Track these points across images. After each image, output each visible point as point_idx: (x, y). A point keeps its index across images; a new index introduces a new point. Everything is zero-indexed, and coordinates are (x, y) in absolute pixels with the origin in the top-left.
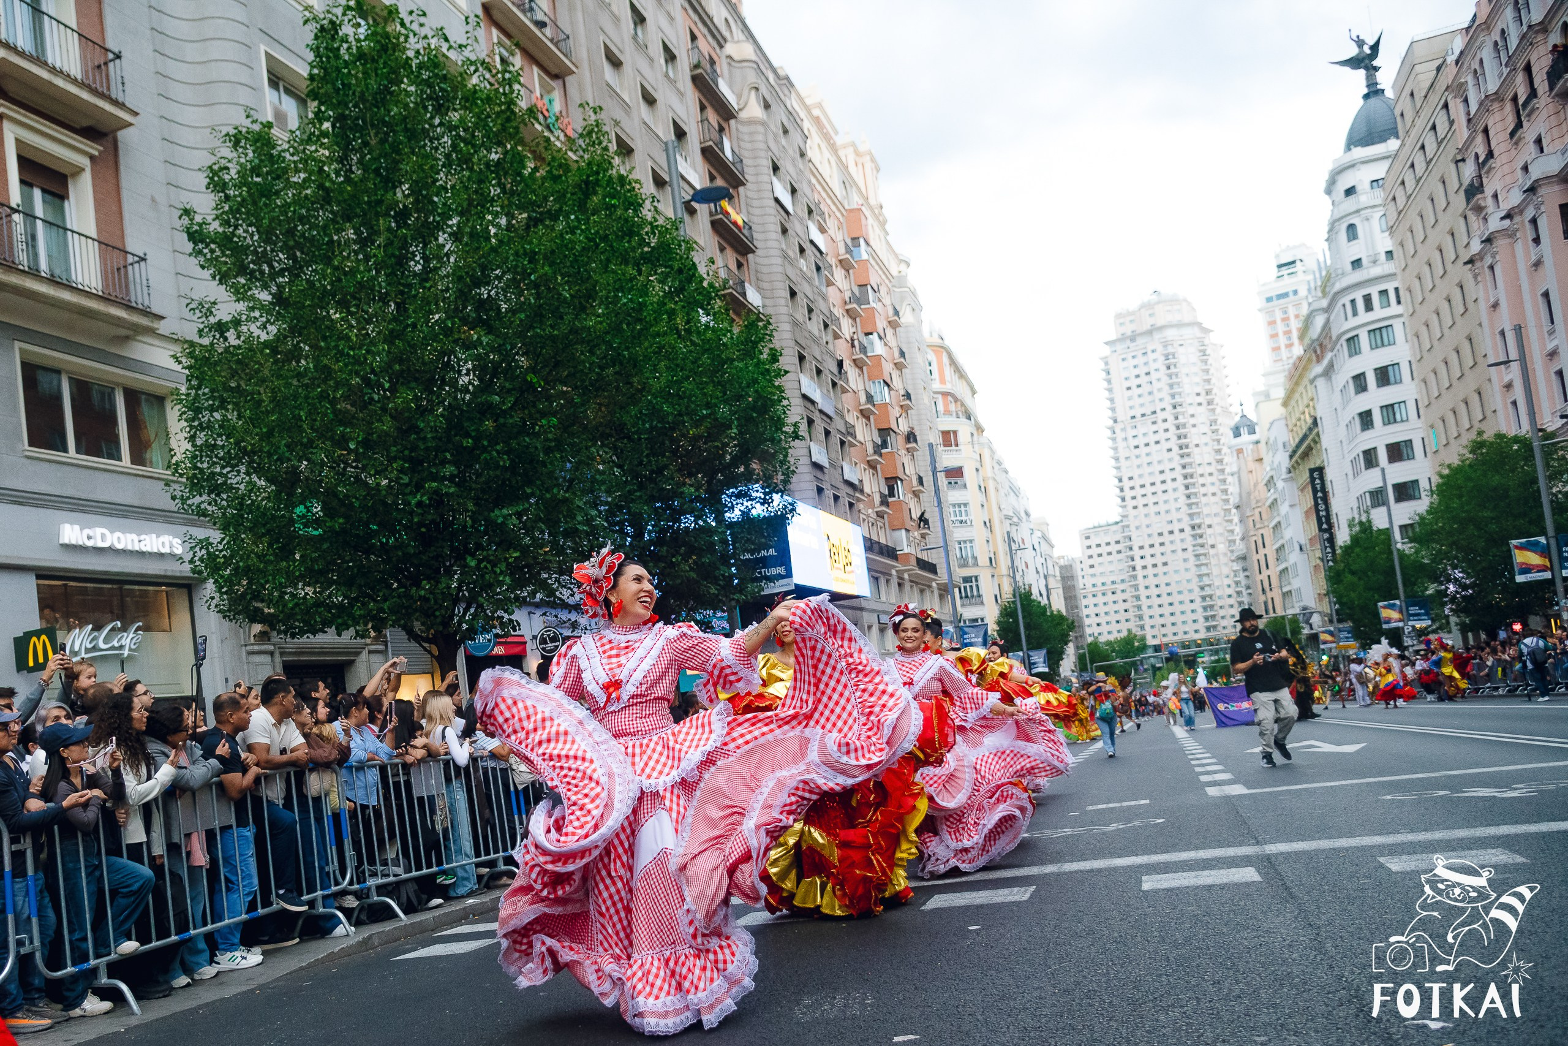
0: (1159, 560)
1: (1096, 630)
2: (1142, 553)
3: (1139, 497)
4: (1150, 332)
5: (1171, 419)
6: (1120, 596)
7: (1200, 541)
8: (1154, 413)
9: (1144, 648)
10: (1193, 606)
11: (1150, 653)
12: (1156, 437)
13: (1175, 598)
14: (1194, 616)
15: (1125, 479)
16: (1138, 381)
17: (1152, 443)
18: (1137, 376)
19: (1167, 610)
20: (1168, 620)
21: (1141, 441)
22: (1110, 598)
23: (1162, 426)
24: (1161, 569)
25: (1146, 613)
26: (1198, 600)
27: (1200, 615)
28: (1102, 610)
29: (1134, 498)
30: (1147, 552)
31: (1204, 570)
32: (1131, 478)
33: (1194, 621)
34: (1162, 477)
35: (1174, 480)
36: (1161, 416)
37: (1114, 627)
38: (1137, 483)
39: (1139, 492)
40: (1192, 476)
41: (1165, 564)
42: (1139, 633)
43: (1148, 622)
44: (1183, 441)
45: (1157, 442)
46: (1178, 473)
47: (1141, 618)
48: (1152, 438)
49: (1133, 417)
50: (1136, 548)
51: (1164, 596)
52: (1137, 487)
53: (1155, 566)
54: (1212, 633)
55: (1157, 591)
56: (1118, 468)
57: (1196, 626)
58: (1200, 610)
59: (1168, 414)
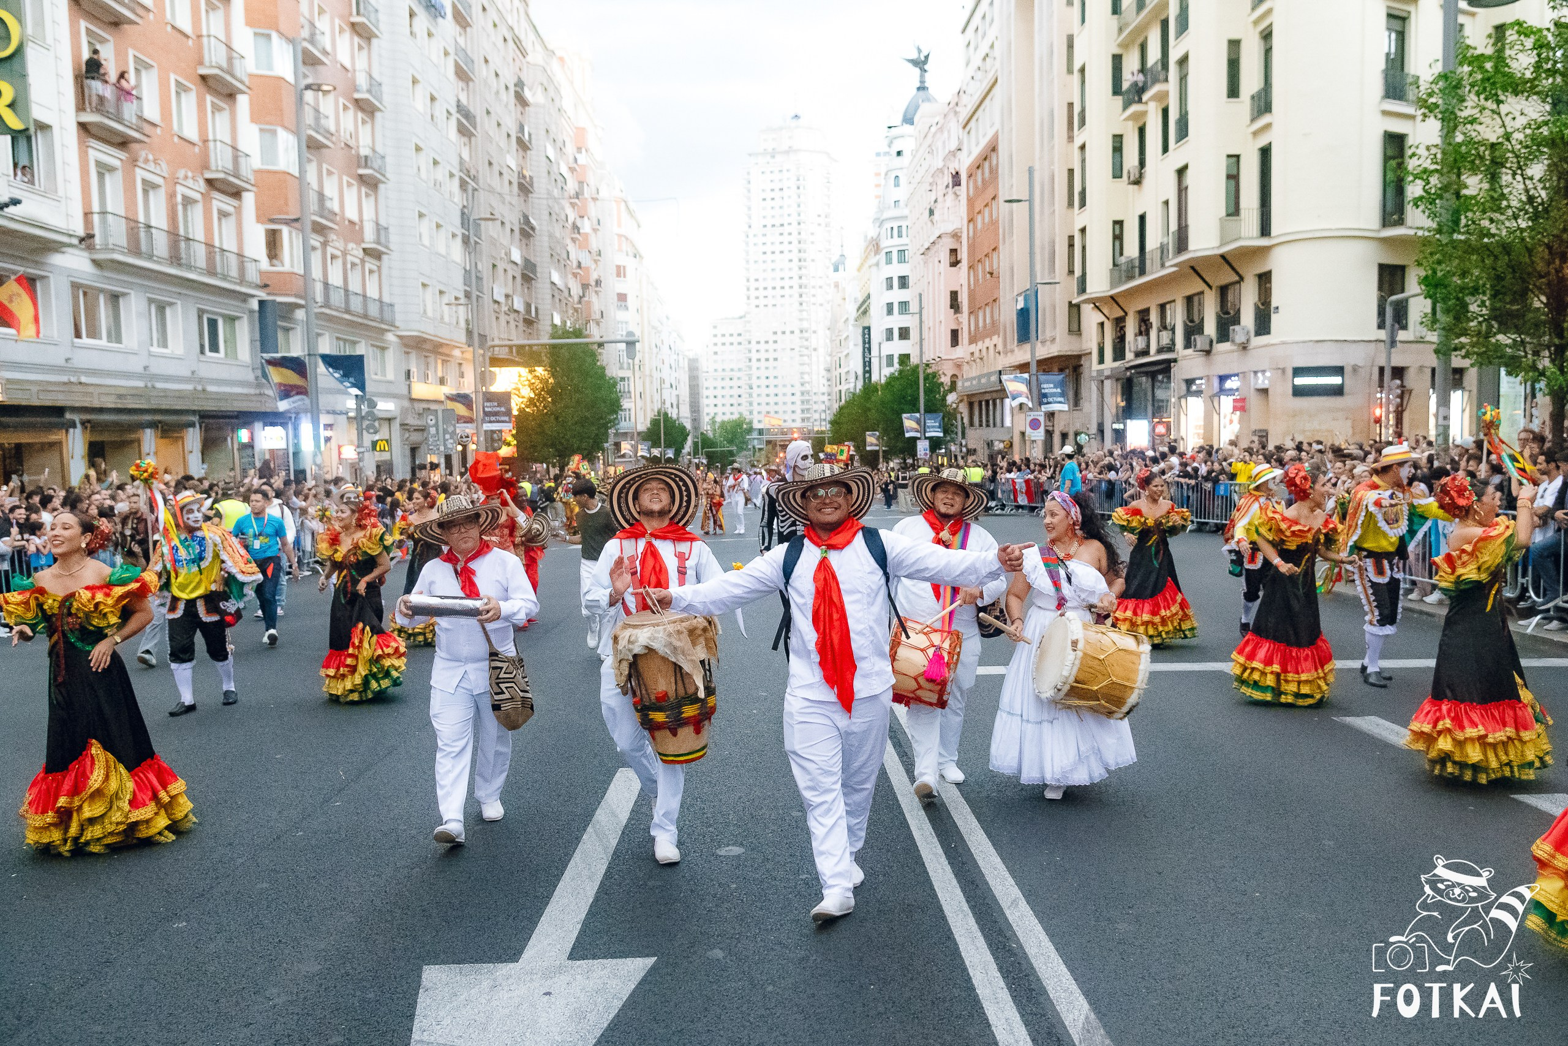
0: (771, 355)
1: (712, 411)
2: (758, 347)
3: (761, 298)
4: (789, 151)
5: (795, 233)
6: (735, 383)
7: (806, 343)
8: (782, 225)
9: (750, 430)
10: (794, 399)
11: (755, 435)
12: (781, 248)
13: (779, 391)
14: (793, 408)
15: (752, 280)
16: (772, 195)
17: (777, 252)
18: (772, 190)
19: (772, 399)
20: (772, 408)
21: (768, 248)
22: (727, 383)
23: (786, 238)
24: (771, 363)
25: (756, 400)
26: (798, 394)
27: (798, 407)
28: (719, 392)
29: (757, 298)
30: (763, 347)
31: (806, 369)
32: (757, 280)
33: (793, 412)
34: (782, 283)
35: (791, 287)
36: (787, 229)
37: (728, 409)
38: (761, 285)
39: (762, 293)
40: (806, 287)
41: (776, 359)
42: (748, 417)
43: (756, 408)
44: (802, 255)
45: (782, 252)
46: (795, 282)
47: (751, 404)
48: (778, 248)
49: (765, 226)
50: (754, 343)
51: (772, 387)
52: (761, 289)
53: (767, 360)
54: (805, 424)
55: (765, 382)
56: (747, 270)
57: (794, 416)
58: (799, 403)
59: (794, 229)
